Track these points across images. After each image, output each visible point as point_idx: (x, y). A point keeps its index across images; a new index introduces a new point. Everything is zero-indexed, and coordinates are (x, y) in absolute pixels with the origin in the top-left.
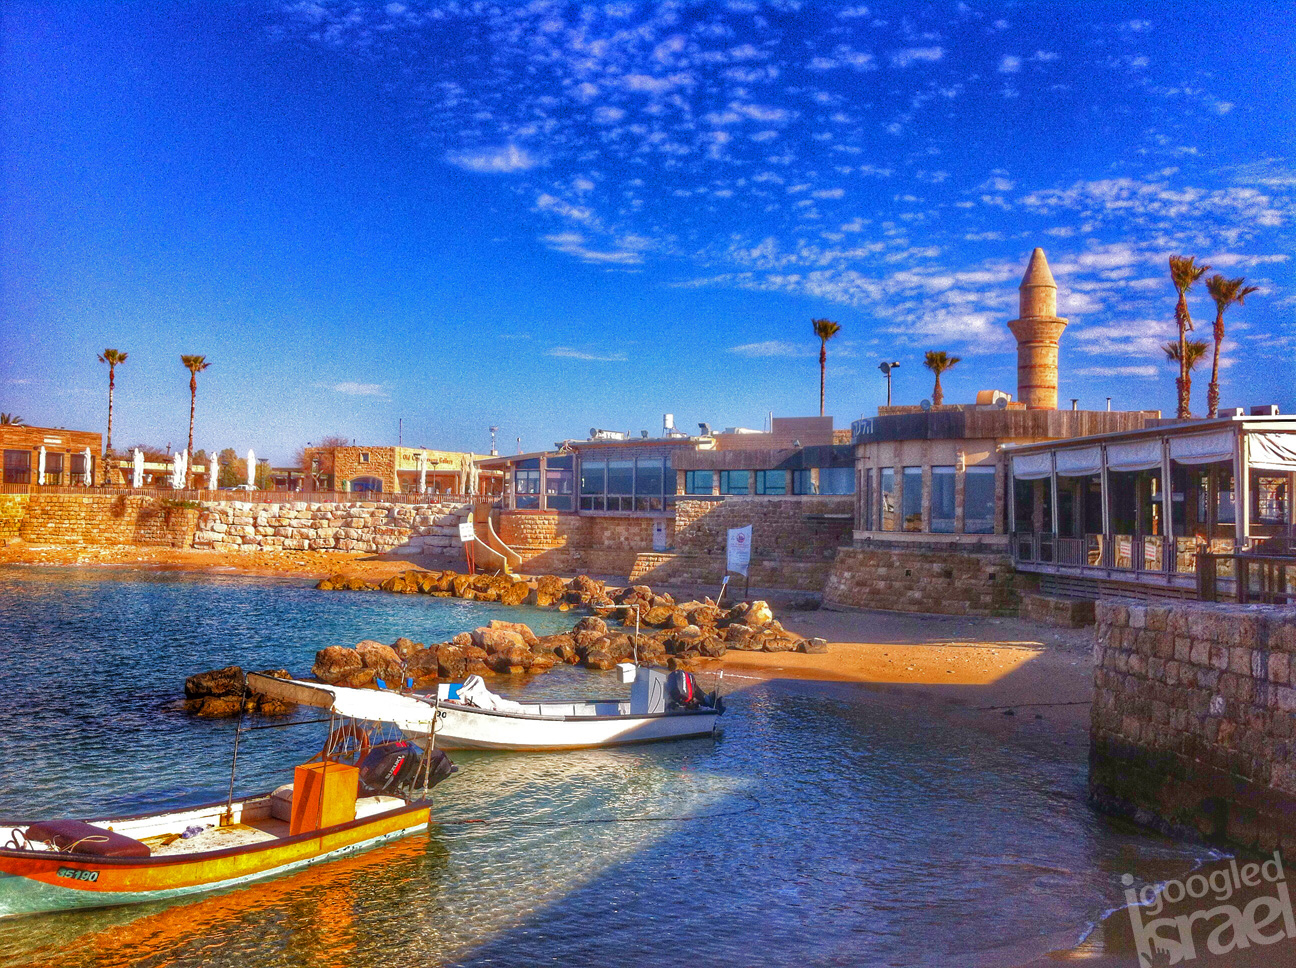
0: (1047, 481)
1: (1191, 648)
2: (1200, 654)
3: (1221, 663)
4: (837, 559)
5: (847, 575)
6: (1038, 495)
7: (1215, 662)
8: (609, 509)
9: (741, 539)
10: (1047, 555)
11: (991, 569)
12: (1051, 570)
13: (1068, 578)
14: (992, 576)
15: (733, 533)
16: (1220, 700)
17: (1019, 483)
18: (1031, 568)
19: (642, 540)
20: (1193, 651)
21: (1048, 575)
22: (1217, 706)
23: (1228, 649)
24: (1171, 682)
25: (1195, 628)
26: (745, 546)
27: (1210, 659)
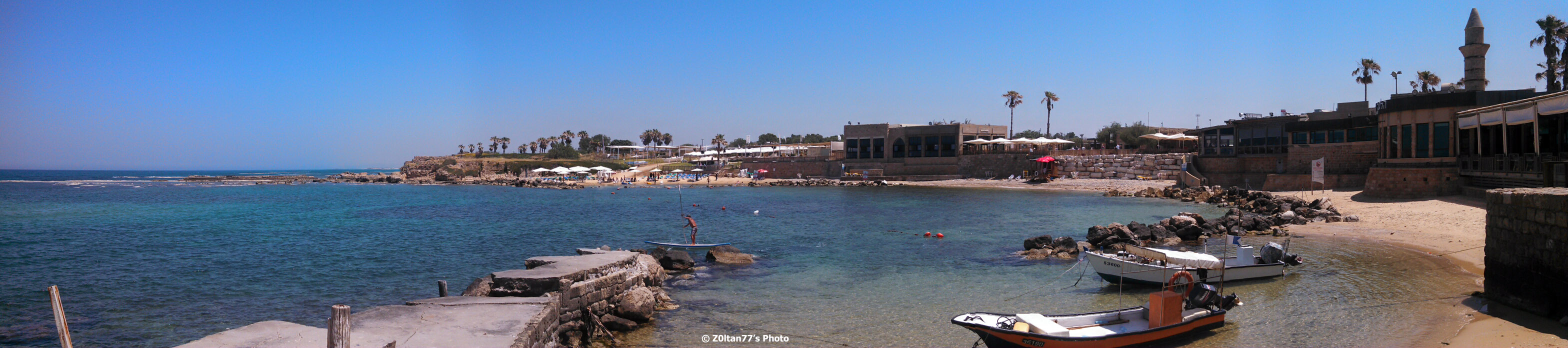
0: (1476, 129)
1: (1535, 214)
2: (1540, 217)
3: (1551, 221)
4: (1369, 174)
5: (1374, 181)
6: (1471, 135)
7: (1548, 220)
8: (1253, 153)
9: (1318, 165)
10: (1475, 166)
11: (1447, 175)
12: (1478, 174)
13: (1487, 177)
14: (1448, 179)
15: (1314, 162)
16: (1551, 241)
17: (1462, 131)
18: (1468, 174)
19: (1270, 168)
20: (1537, 215)
21: (1477, 177)
22: (1550, 244)
23: (1555, 213)
24: (1525, 232)
25: (1537, 203)
26: (1321, 168)
27: (1545, 219)
